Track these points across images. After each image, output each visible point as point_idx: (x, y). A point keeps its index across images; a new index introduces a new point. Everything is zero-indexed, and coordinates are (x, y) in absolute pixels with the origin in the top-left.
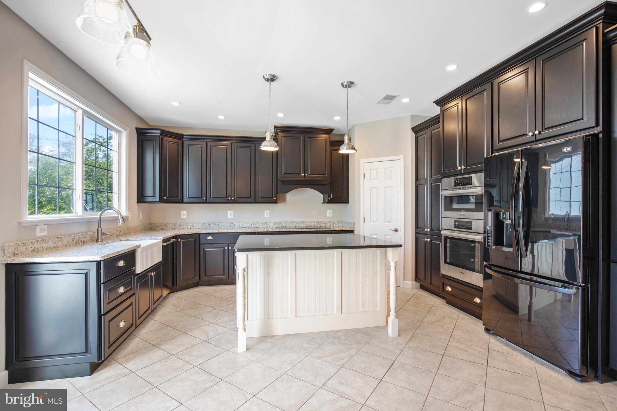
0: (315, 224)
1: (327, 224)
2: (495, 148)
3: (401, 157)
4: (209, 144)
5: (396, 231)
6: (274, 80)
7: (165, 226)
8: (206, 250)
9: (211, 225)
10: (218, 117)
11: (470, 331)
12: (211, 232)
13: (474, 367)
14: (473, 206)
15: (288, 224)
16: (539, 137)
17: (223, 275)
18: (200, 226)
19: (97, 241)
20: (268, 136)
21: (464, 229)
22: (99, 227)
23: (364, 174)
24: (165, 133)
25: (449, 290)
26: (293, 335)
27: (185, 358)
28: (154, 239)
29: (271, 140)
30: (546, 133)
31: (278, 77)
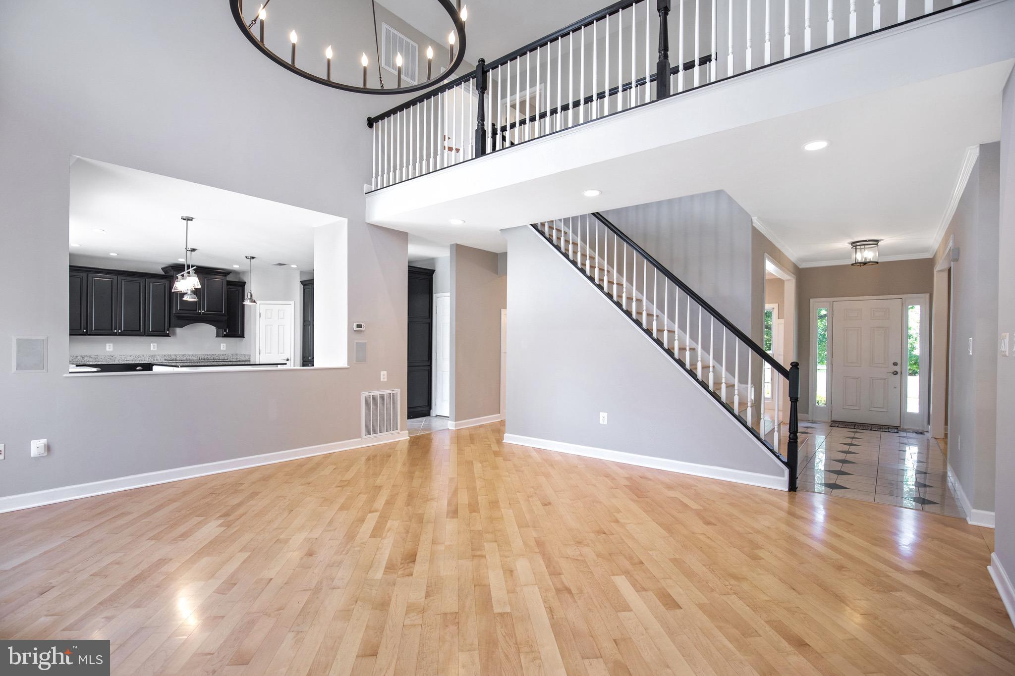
3: (292, 302)
31: (198, 250)
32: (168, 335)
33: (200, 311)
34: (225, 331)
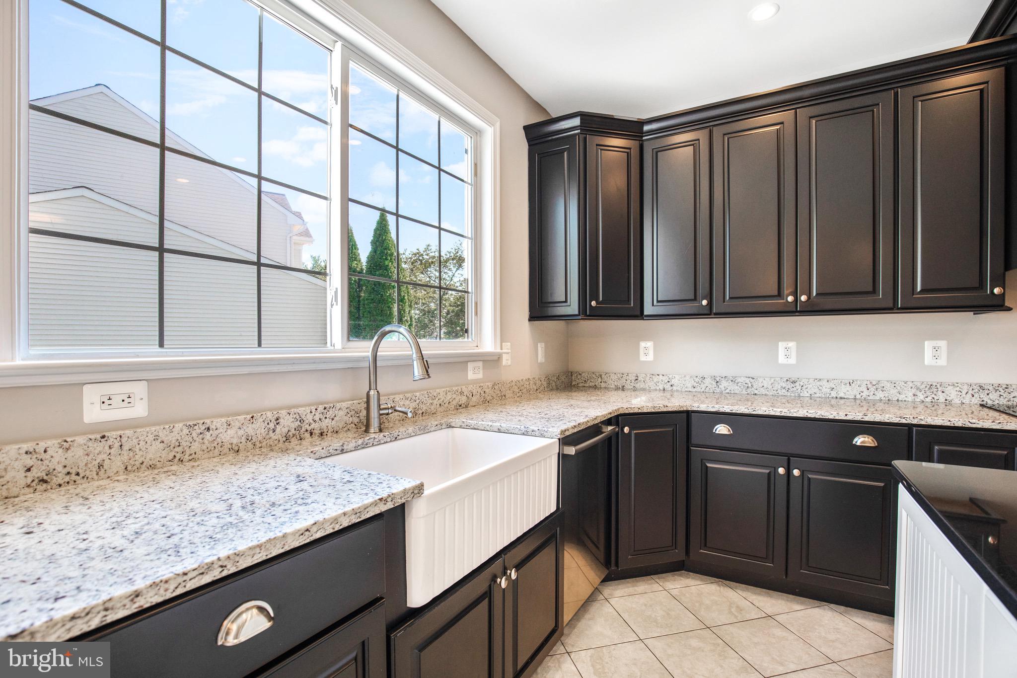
7: (600, 380)
8: (709, 465)
9: (724, 384)
12: (726, 408)
17: (765, 559)
18: (689, 385)
22: (373, 386)
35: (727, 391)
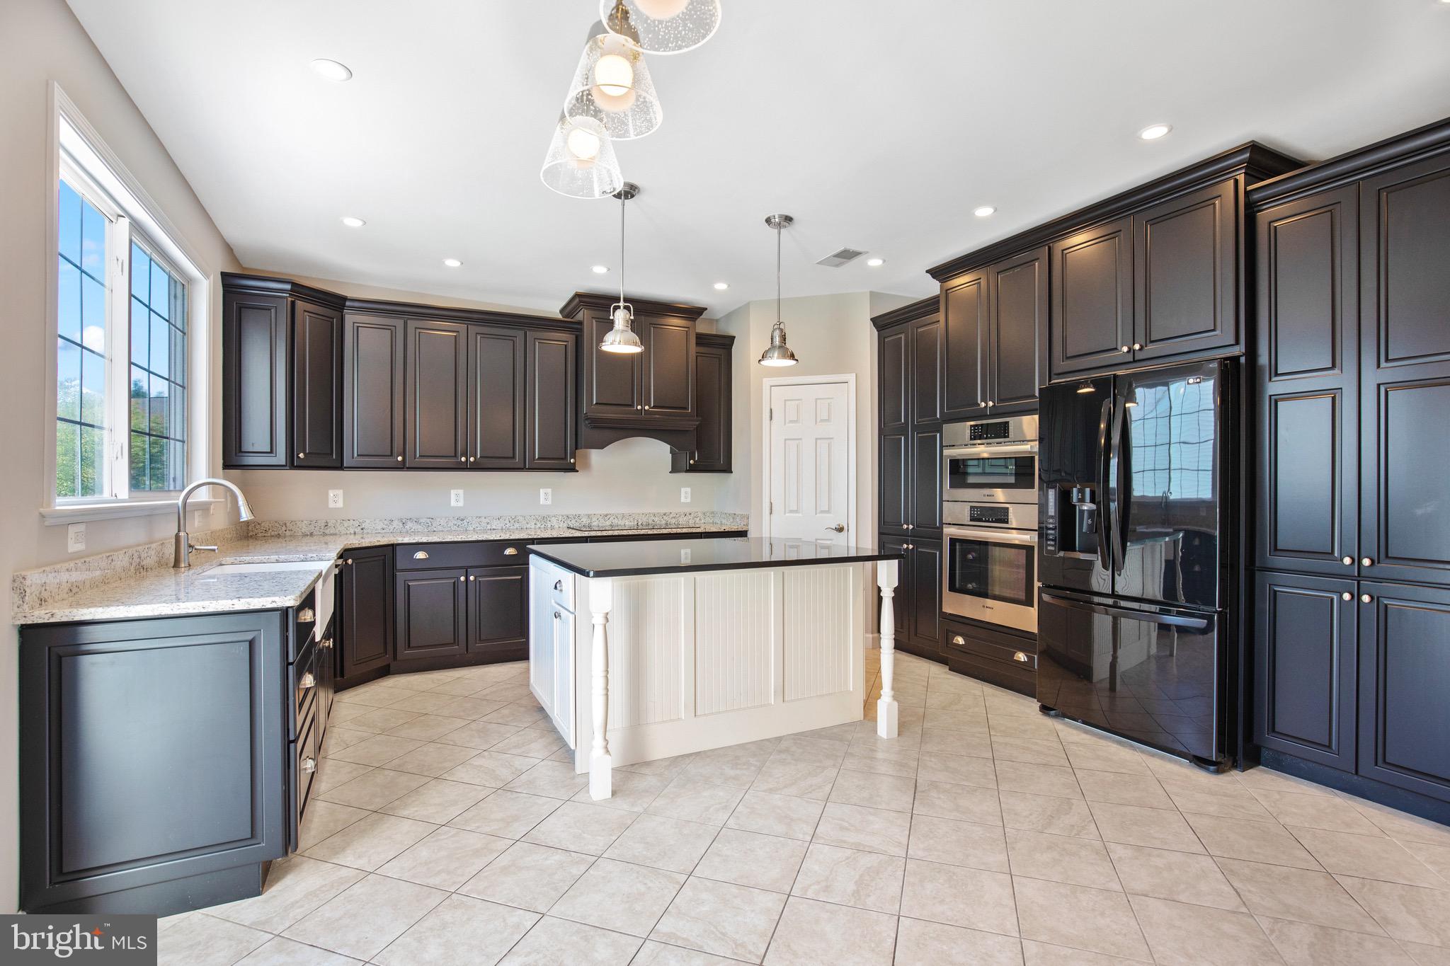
0: (656, 519)
1: (681, 519)
2: (1056, 370)
3: (851, 378)
4: (412, 324)
5: (840, 530)
6: (632, 196)
7: (284, 528)
8: (410, 584)
9: (409, 525)
10: (444, 262)
11: (1015, 715)
12: (424, 540)
13: (1052, 772)
14: (1012, 480)
15: (594, 519)
16: (1139, 356)
17: (453, 644)
18: (379, 527)
19: (176, 564)
20: (620, 320)
21: (992, 522)
22: (181, 529)
23: (771, 410)
24: (301, 291)
25: (961, 643)
26: (691, 755)
27: (478, 827)
28: (312, 559)
29: (626, 329)
30: (1152, 349)
31: (641, 189)
32: (572, 469)
33: (639, 407)
34: (692, 457)
35: (412, 530)
